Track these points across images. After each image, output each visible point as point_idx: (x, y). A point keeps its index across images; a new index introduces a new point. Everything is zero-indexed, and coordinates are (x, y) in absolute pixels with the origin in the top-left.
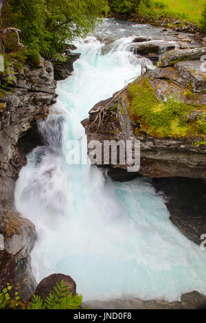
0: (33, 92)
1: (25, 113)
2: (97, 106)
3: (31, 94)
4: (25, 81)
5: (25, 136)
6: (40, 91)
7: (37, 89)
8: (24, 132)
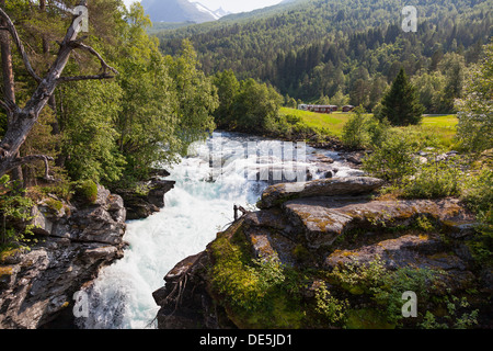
0: (81, 242)
1: (60, 279)
2: (179, 265)
3: (76, 245)
4: (67, 226)
5: (53, 321)
6: (93, 242)
7: (89, 237)
8: (54, 313)
